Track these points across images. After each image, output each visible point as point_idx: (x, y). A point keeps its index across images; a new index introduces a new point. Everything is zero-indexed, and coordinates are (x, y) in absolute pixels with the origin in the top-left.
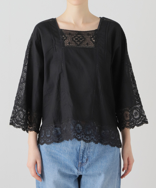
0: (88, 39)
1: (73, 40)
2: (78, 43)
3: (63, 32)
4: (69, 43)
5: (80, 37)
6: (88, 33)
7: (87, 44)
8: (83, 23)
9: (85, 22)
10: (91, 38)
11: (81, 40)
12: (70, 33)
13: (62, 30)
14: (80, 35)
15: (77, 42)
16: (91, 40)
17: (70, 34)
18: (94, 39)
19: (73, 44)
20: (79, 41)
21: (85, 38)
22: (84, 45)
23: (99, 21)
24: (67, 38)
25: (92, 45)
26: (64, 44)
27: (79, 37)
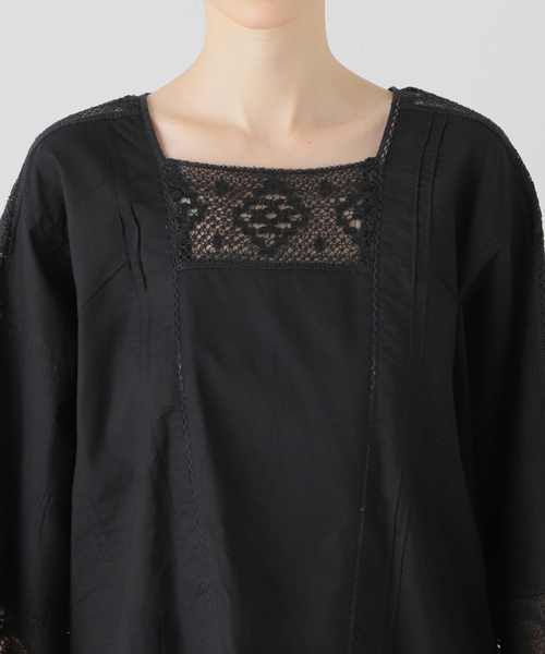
0: (324, 215)
1: (238, 222)
2: (270, 239)
3: (180, 177)
4: (218, 241)
5: (280, 202)
6: (321, 180)
7: (320, 244)
8: (297, 122)
9: (308, 120)
10: (341, 208)
11: (286, 220)
12: (225, 180)
13: (176, 163)
14: (281, 193)
15: (262, 231)
16: (342, 222)
17: (221, 188)
18: (355, 217)
19: (241, 247)
20: (271, 227)
21: (305, 211)
22: (300, 250)
23: (384, 108)
24: (203, 208)
25: (344, 250)
26: (187, 245)
27: (273, 206)
